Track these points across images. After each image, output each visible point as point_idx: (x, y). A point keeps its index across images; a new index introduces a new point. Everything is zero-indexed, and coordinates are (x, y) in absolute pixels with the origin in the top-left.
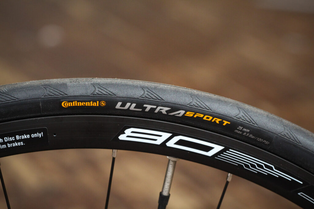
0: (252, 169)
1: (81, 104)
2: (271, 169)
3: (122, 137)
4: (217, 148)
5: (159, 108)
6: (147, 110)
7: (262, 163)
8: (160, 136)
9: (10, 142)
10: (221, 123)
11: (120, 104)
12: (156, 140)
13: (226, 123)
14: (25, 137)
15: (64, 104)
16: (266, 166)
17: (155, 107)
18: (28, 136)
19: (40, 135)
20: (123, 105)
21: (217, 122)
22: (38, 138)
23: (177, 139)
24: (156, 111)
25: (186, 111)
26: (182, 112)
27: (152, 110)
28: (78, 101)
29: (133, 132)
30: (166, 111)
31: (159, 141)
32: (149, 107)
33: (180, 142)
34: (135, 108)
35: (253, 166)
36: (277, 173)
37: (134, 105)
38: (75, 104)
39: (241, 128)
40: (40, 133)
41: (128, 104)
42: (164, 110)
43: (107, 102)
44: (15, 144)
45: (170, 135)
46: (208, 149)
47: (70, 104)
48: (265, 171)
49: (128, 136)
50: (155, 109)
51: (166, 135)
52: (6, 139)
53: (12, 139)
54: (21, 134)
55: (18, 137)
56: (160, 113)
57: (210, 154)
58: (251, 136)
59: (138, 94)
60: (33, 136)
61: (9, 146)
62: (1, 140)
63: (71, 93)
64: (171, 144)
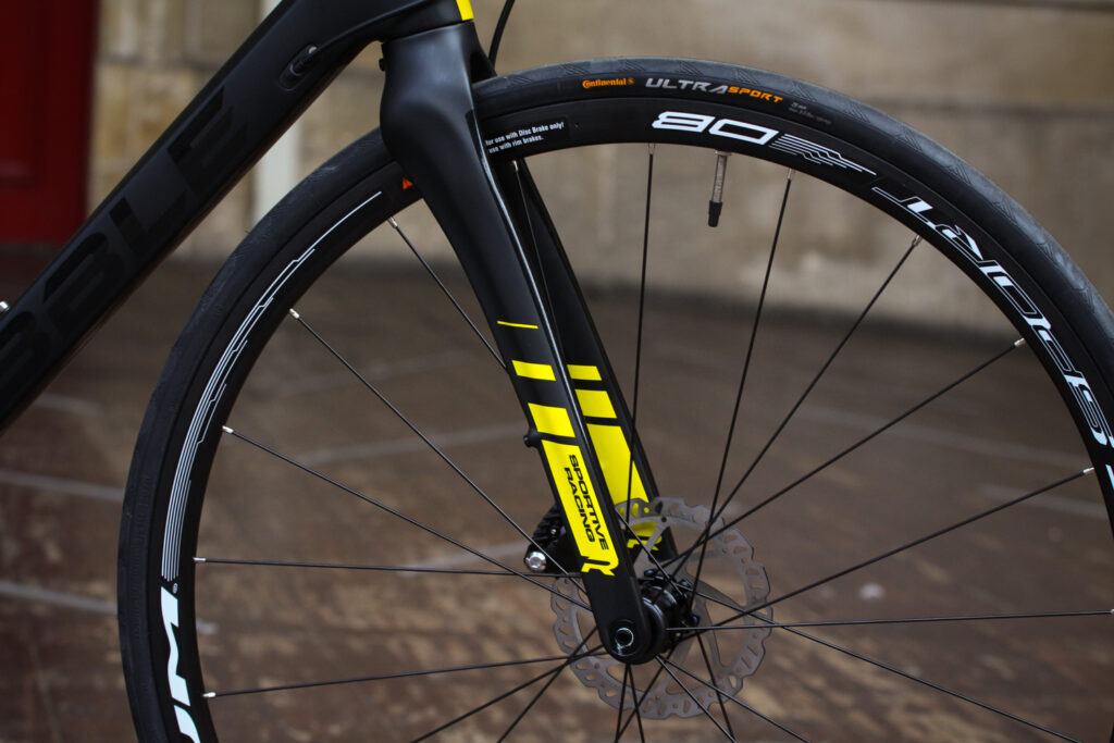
0: (814, 159)
1: (605, 83)
2: (836, 157)
3: (657, 125)
4: (770, 133)
5: (697, 84)
6: (683, 87)
7: (826, 150)
8: (701, 120)
9: (526, 137)
10: (772, 99)
11: (650, 80)
12: (696, 126)
13: (777, 99)
14: (543, 129)
15: (587, 84)
16: (830, 154)
17: (691, 82)
18: (546, 128)
19: (559, 126)
20: (655, 82)
21: (767, 98)
22: (557, 130)
23: (721, 123)
24: (694, 88)
25: (730, 86)
26: (725, 88)
27: (689, 86)
28: (602, 80)
29: (669, 117)
30: (707, 88)
31: (701, 128)
32: (685, 83)
33: (726, 128)
34: (669, 84)
35: (815, 155)
36: (844, 163)
37: (667, 81)
38: (598, 83)
39: (796, 104)
40: (560, 122)
41: (660, 81)
42: (704, 85)
43: (635, 79)
44: (532, 139)
45: (712, 119)
46: (759, 135)
47: (592, 84)
48: (830, 161)
49: (664, 123)
50: (692, 85)
51: (708, 119)
52: (522, 133)
53: (528, 132)
54: (537, 126)
55: (535, 130)
56: (698, 90)
57: (762, 141)
58: (809, 115)
59: (671, 69)
60: (552, 127)
61: (525, 141)
62: (514, 135)
63: (593, 70)
64: (714, 131)
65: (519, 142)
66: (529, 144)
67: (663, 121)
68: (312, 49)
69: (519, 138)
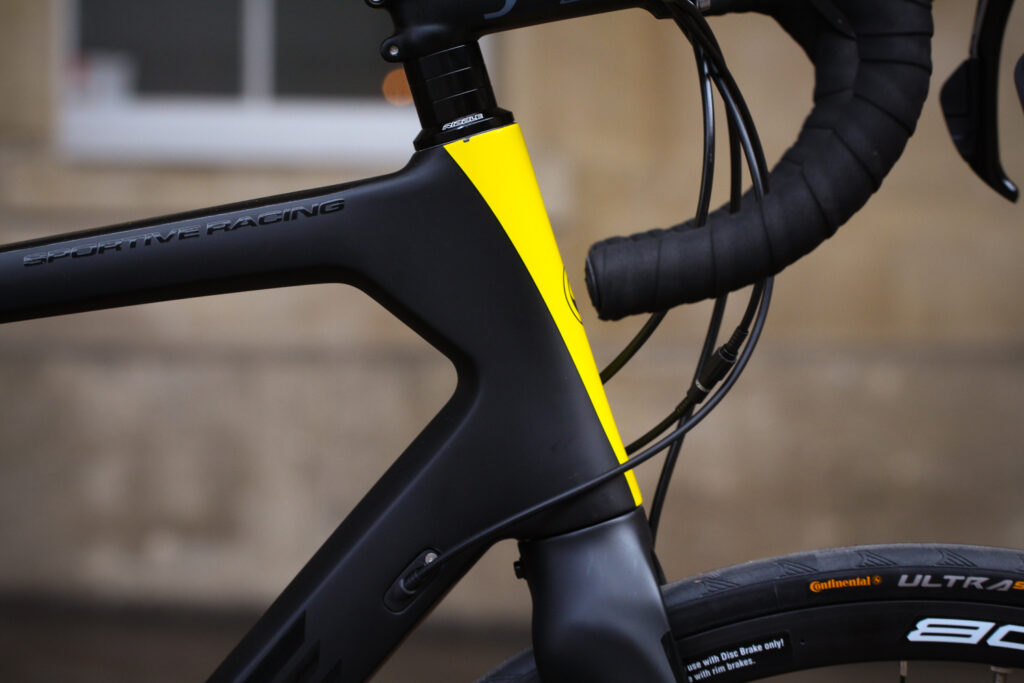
1: (841, 584)
3: (914, 636)
5: (970, 579)
6: (950, 584)
8: (976, 628)
9: (730, 662)
11: (904, 578)
12: (968, 636)
14: (755, 649)
15: (815, 587)
17: (962, 578)
18: (760, 648)
19: (778, 644)
20: (911, 579)
22: (775, 650)
23: (1004, 630)
24: (966, 585)
25: (1015, 581)
26: (1008, 583)
27: (959, 583)
28: (836, 580)
29: (931, 626)
30: (983, 584)
31: (975, 638)
32: (952, 579)
33: (1010, 637)
34: (931, 582)
37: (928, 578)
38: (831, 584)
40: (778, 640)
41: (919, 577)
43: (883, 577)
44: (740, 664)
47: (824, 586)
49: (923, 634)
50: (963, 582)
51: (985, 627)
52: (725, 656)
53: (733, 655)
54: (746, 645)
55: (743, 651)
56: (972, 587)
59: (933, 560)
60: (768, 646)
61: (730, 667)
62: (715, 659)
63: (823, 567)
64: (995, 641)
65: (722, 669)
66: (736, 670)
67: (923, 631)
68: (430, 558)
69: (722, 663)
